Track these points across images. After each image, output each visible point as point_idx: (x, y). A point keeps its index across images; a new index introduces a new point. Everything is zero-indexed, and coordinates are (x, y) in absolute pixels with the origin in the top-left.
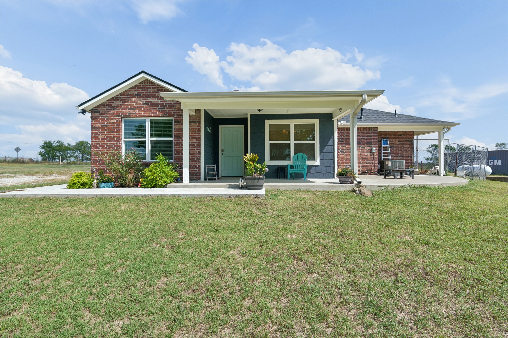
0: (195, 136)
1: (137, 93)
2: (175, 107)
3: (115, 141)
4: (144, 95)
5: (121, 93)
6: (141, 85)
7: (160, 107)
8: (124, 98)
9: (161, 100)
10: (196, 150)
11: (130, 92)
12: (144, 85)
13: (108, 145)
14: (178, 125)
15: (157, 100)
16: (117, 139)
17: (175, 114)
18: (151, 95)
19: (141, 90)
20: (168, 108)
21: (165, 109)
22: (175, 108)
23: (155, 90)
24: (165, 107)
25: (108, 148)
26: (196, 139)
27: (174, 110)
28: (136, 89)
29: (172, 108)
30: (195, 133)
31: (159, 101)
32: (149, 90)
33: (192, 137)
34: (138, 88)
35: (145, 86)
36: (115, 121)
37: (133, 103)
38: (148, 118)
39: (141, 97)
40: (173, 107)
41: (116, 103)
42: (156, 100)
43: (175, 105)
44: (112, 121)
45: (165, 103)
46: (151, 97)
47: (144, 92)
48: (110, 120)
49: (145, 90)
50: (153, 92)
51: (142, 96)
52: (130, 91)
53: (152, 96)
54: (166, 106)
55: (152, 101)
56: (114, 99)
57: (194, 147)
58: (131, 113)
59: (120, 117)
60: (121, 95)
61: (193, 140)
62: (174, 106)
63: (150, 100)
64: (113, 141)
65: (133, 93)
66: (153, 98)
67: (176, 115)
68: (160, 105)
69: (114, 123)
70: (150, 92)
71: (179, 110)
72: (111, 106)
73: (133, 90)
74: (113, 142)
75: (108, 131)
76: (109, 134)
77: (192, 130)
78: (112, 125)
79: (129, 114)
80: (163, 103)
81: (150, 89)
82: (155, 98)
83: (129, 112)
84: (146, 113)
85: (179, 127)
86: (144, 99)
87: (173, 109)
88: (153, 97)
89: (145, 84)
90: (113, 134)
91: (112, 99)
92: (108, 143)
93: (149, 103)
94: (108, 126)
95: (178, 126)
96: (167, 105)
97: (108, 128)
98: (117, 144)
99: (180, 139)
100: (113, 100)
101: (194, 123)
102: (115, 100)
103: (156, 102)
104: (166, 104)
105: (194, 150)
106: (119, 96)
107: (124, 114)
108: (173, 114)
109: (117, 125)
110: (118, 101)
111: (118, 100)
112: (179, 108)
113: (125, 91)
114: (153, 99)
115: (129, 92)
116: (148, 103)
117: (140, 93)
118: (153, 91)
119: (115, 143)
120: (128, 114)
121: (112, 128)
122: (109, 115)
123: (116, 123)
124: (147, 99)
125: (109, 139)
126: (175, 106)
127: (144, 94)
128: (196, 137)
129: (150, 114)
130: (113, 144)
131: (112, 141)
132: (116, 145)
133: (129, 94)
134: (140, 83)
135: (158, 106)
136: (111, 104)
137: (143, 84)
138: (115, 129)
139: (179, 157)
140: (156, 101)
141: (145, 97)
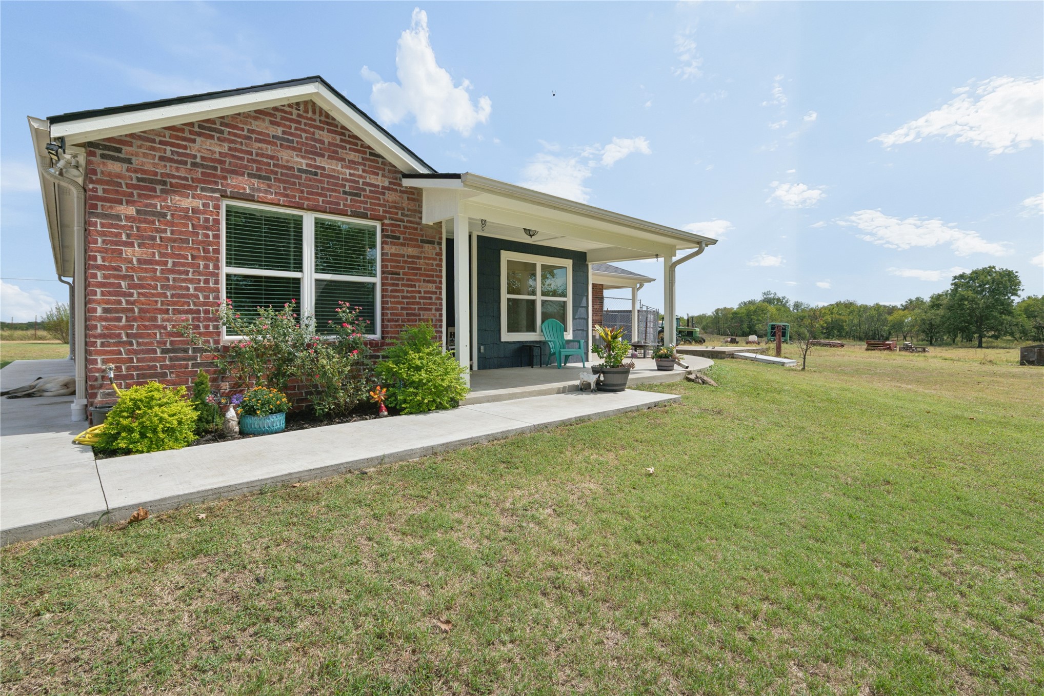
0: (432, 276)
1: (279, 131)
2: (386, 197)
3: (200, 274)
4: (303, 144)
5: (223, 117)
6: (295, 112)
7: (347, 189)
8: (235, 135)
9: (352, 172)
10: (433, 312)
11: (257, 123)
12: (305, 115)
13: (171, 283)
14: (394, 245)
15: (339, 168)
16: (206, 266)
17: (388, 215)
18: (325, 149)
19: (293, 125)
20: (368, 197)
21: (362, 198)
22: (388, 201)
23: (334, 139)
24: (362, 193)
25: (168, 294)
26: (434, 285)
27: (385, 206)
28: (278, 120)
29: (379, 199)
30: (432, 270)
31: (348, 171)
32: (318, 134)
33: (427, 279)
34: (283, 118)
35: (307, 118)
36: (199, 204)
37: (265, 160)
38: (309, 213)
39: (294, 149)
40: (381, 197)
41: (204, 147)
42: (337, 166)
43: (387, 192)
44: (187, 203)
45: (361, 181)
46: (323, 156)
47: (304, 135)
48: (177, 198)
49: (305, 131)
50: (329, 142)
51: (295, 145)
52: (256, 118)
53: (327, 154)
54: (365, 190)
55: (326, 167)
56: (196, 129)
57: (430, 304)
58: (259, 190)
59: (217, 195)
60: (222, 124)
61: (427, 287)
62: (384, 194)
63: (320, 162)
64: (191, 270)
65: (267, 128)
66: (329, 161)
67: (391, 219)
68: (347, 184)
69: (195, 211)
70: (322, 142)
71: (396, 208)
72: (181, 151)
73: (267, 119)
74: (190, 276)
75: (169, 234)
76: (172, 247)
77: (427, 261)
78: (187, 217)
79: (252, 189)
80: (357, 179)
81: (321, 132)
82: (334, 162)
83: (254, 185)
84: (308, 199)
85: (396, 250)
86: (303, 157)
87: (382, 202)
88: (330, 157)
89: (306, 111)
90: (192, 249)
91: (187, 128)
92: (171, 277)
93: (319, 171)
94: (168, 218)
95: (394, 247)
96: (368, 188)
97: (172, 224)
98: (207, 282)
99: (400, 283)
100: (191, 132)
101: (430, 245)
102: (199, 134)
103: (338, 172)
104: (364, 183)
105: (430, 310)
106: (215, 124)
107: (233, 187)
108: (381, 213)
109: (207, 220)
110: (212, 141)
111: (212, 137)
112: (395, 202)
113: (239, 114)
114: (328, 164)
115: (253, 122)
116: (313, 170)
117: (291, 134)
118: (330, 140)
119: (199, 280)
120: (248, 191)
121: (186, 226)
122: (174, 181)
123: (204, 213)
124: (311, 158)
125: (174, 264)
126: (386, 194)
127: (304, 140)
128: (435, 279)
129: (321, 203)
130: (191, 281)
131: (187, 273)
132: (202, 284)
133: (254, 128)
134: (290, 106)
135: (344, 186)
136: (184, 143)
137: (301, 112)
138: (198, 233)
139: (396, 326)
140: (338, 171)
141: (306, 151)
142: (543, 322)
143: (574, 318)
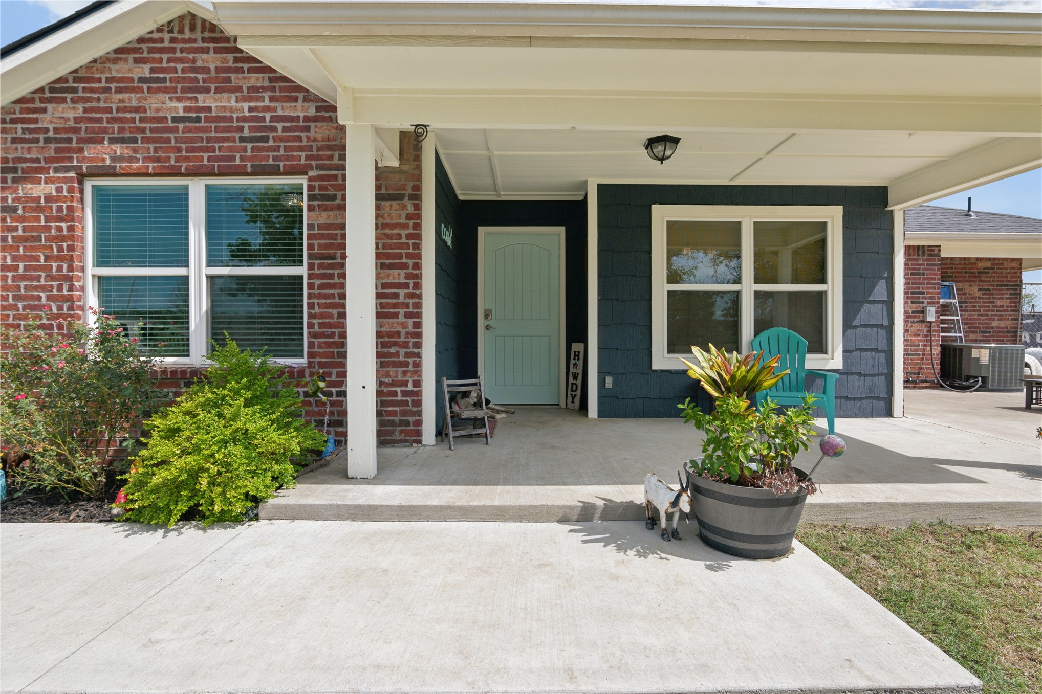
0: (400, 256)
1: (145, 70)
2: (312, 134)
3: (53, 278)
4: (178, 80)
5: (76, 71)
6: (167, 36)
7: (246, 133)
8: (92, 90)
9: (253, 104)
10: (401, 319)
11: (117, 67)
12: (180, 36)
13: (23, 292)
14: (325, 210)
15: (233, 103)
16: (60, 269)
17: (314, 163)
18: (210, 80)
19: (165, 57)
20: (281, 139)
21: (271, 143)
22: (315, 140)
23: (224, 61)
24: (271, 135)
25: (20, 305)
26: (403, 272)
27: (310, 148)
28: (145, 55)
29: (299, 139)
30: (400, 246)
31: (246, 106)
32: (202, 60)
33: (387, 262)
34: (151, 50)
35: (184, 41)
36: (51, 189)
37: (128, 115)
38: (196, 179)
39: (166, 90)
40: (303, 135)
41: (57, 115)
42: (229, 101)
43: (312, 125)
44: (40, 190)
45: (268, 116)
46: (208, 90)
47: (179, 67)
48: (29, 186)
49: (181, 60)
50: (216, 67)
51: (168, 84)
52: (115, 61)
53: (213, 86)
54: (274, 129)
55: (213, 105)
56: (47, 95)
57: (395, 306)
58: (121, 159)
59: (72, 174)
60: (75, 80)
61: (388, 276)
62: (307, 129)
63: (203, 100)
64: (43, 275)
65: (130, 70)
66: (218, 95)
67: (319, 167)
68: (246, 125)
69: (48, 198)
70: (206, 70)
71: (329, 148)
72: (32, 126)
73: (131, 57)
74: (43, 281)
75: (20, 232)
76: (25, 247)
77: (388, 231)
78: (40, 209)
79: (113, 159)
80: (261, 115)
81: (204, 56)
82: (225, 95)
83: (115, 152)
84: (187, 159)
85: (329, 217)
86: (179, 99)
87: (304, 143)
88: (218, 90)
89: (181, 31)
90: (45, 247)
91: (37, 96)
92: (22, 284)
93: (202, 115)
94: (20, 212)
95: (324, 214)
96: (280, 126)
97: (23, 219)
98: (60, 288)
99: (336, 272)
100: (42, 100)
101: (394, 203)
102: (50, 100)
103: (231, 110)
104: (273, 119)
105: (396, 316)
106: (67, 81)
107: (90, 160)
108: (303, 162)
109: (60, 209)
110: (65, 106)
111: (64, 100)
112: (329, 139)
113: (95, 61)
114: (215, 100)
115: (112, 66)
116: (194, 115)
117: (162, 70)
118: (219, 64)
119: (52, 287)
120: (108, 162)
121: (38, 219)
122: (24, 165)
123: (57, 199)
124: (191, 98)
125: (26, 268)
126: (312, 130)
127: (180, 74)
128: (404, 260)
129: (205, 162)
130: (42, 288)
131: (38, 278)
132: (55, 292)
133: (114, 74)
134: (159, 30)
135: (241, 129)
136: (35, 116)
137: (175, 35)
138: (50, 227)
139: (329, 345)
140: (231, 108)
141: (184, 90)
142: (757, 333)
143: (848, 325)
